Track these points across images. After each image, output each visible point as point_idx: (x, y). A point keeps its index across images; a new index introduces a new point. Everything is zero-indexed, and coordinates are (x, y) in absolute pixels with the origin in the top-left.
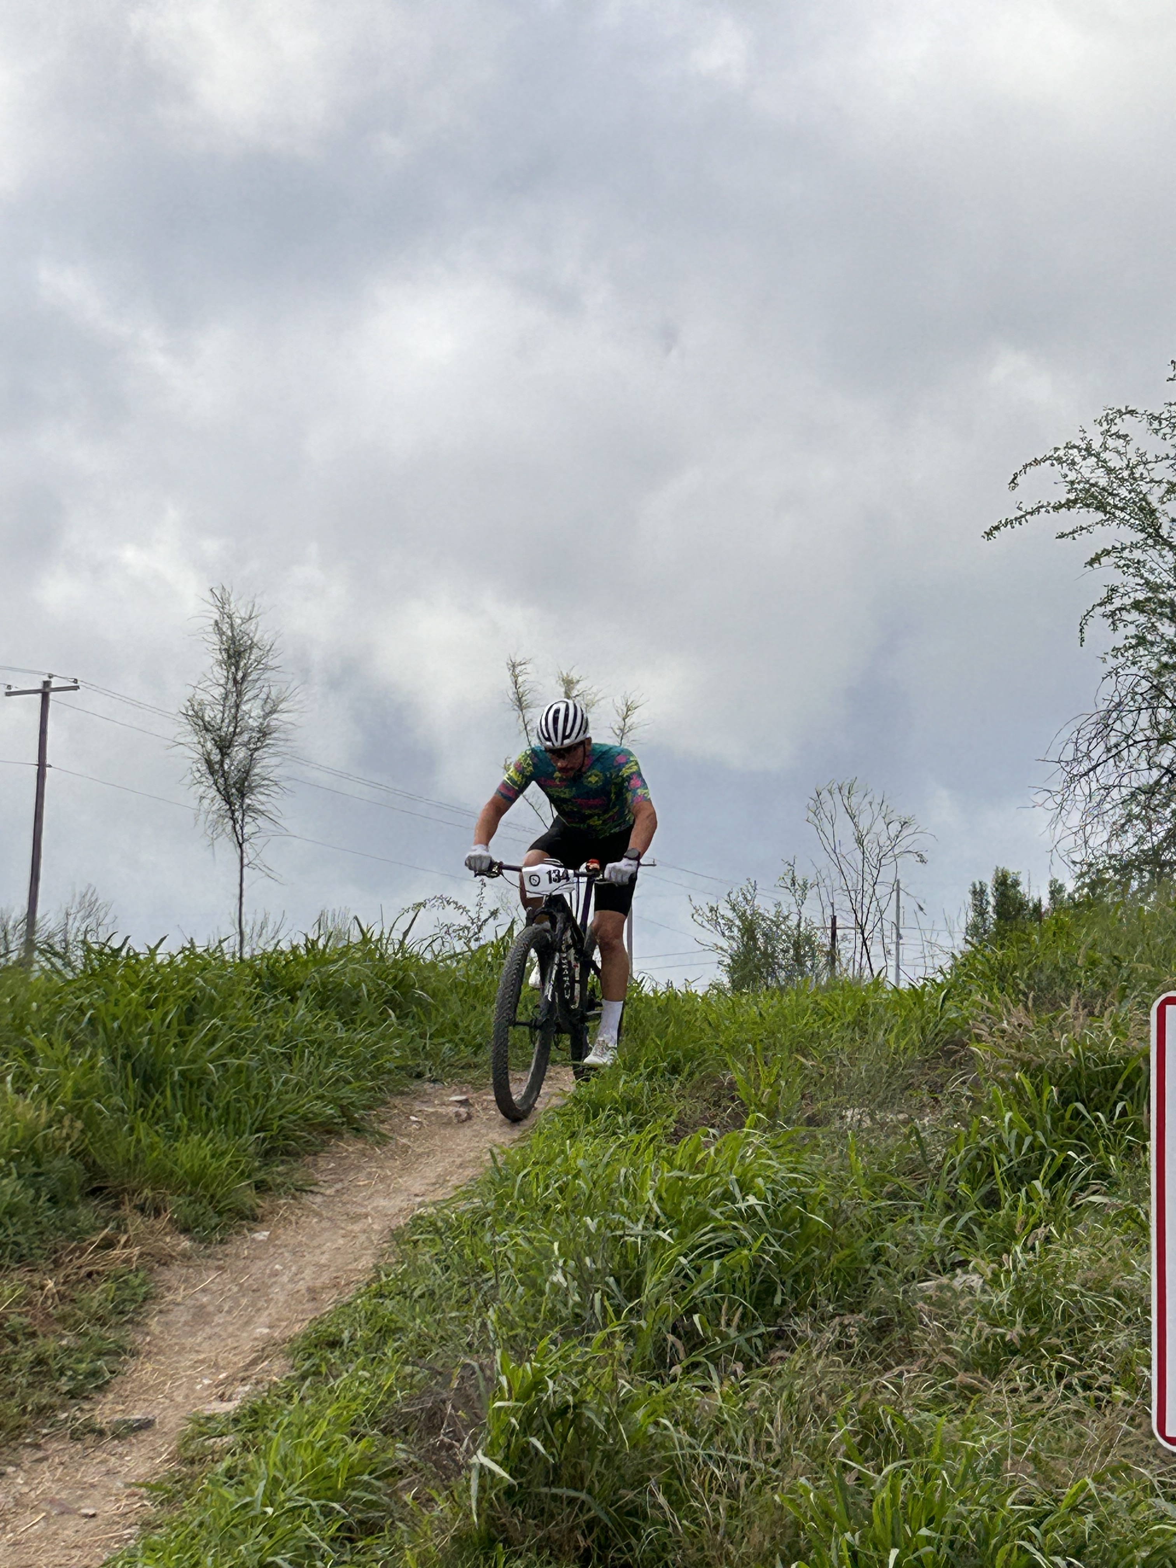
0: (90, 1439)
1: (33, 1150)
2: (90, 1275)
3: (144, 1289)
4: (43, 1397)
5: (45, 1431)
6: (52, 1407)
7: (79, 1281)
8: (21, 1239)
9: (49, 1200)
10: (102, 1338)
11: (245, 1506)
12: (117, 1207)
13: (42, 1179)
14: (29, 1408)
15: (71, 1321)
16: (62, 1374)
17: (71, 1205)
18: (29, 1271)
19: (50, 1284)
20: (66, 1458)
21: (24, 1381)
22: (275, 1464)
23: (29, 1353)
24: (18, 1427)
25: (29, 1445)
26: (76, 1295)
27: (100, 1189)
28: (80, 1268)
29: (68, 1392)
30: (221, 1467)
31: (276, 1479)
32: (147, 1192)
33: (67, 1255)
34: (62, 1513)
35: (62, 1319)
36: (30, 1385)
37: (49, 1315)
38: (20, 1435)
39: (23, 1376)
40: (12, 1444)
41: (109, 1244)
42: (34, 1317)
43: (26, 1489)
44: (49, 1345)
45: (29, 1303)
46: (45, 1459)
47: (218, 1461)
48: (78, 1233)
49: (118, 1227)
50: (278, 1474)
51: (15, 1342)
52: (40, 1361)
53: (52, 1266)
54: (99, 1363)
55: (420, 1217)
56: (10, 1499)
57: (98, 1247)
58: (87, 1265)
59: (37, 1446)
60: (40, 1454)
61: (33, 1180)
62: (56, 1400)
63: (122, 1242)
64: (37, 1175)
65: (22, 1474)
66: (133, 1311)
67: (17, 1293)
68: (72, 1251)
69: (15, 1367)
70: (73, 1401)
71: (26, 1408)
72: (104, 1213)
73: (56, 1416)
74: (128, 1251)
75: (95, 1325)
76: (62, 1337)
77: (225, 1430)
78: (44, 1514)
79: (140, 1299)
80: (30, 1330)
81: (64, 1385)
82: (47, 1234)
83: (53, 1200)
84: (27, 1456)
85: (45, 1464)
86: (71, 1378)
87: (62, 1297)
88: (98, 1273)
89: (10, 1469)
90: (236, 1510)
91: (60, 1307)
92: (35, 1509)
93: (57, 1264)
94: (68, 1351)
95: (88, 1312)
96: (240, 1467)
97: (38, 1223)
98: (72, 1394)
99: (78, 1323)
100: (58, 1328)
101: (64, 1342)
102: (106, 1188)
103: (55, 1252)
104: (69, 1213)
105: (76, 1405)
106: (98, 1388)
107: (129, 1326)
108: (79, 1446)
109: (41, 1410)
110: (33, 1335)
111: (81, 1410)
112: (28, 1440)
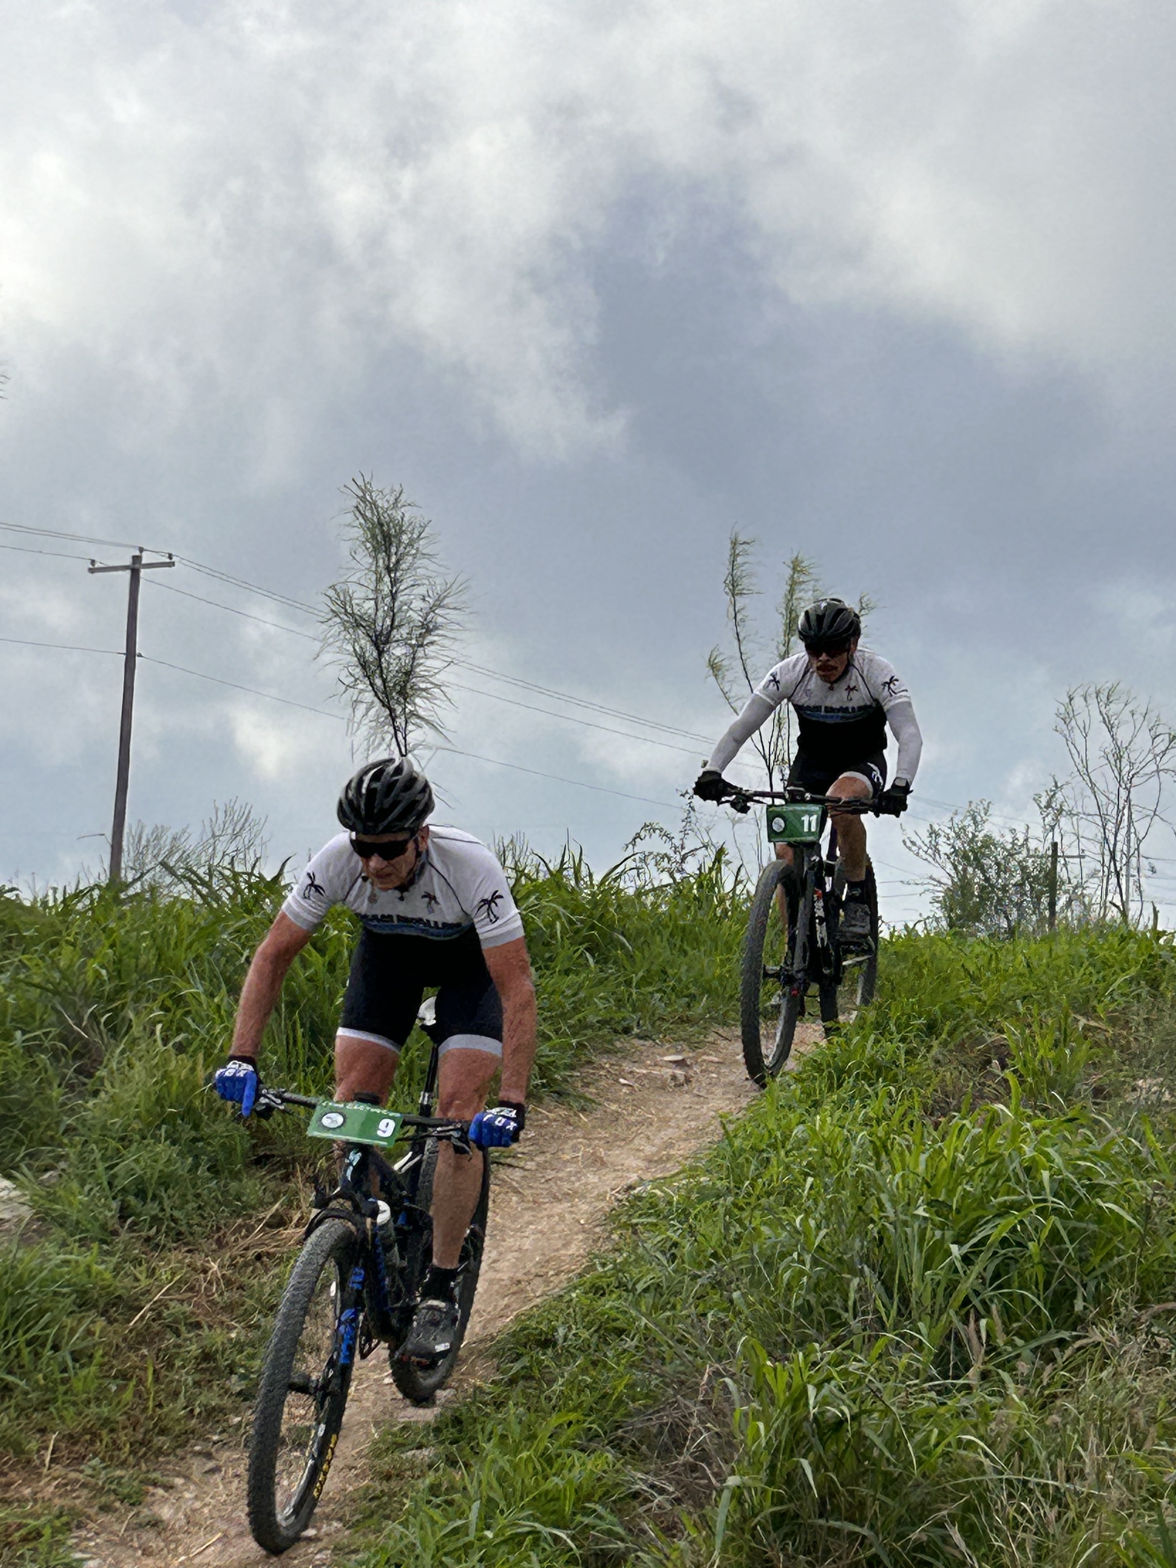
1: (190, 1109)
2: (259, 1257)
4: (211, 1398)
5: (215, 1438)
6: (221, 1410)
7: (246, 1265)
8: (178, 1214)
9: (209, 1169)
11: (455, 1531)
12: (286, 1178)
13: (201, 1144)
14: (197, 1410)
15: (239, 1311)
16: (232, 1372)
17: (236, 1176)
18: (189, 1251)
19: (215, 1266)
20: (241, 1470)
21: (190, 1380)
22: (488, 1483)
23: (194, 1347)
24: (185, 1432)
25: (199, 1453)
26: (245, 1280)
27: (267, 1157)
28: (247, 1249)
29: (240, 1393)
30: (423, 1484)
31: (490, 1500)
32: (321, 1162)
33: (233, 1233)
34: (242, 1535)
35: (229, 1308)
36: (197, 1384)
37: (214, 1303)
38: (187, 1441)
39: (187, 1373)
40: (179, 1452)
41: (279, 1222)
42: (197, 1305)
43: (198, 1505)
44: (216, 1338)
45: (191, 1289)
46: (218, 1469)
47: (419, 1477)
48: (244, 1208)
49: (289, 1205)
50: (491, 1495)
51: (178, 1334)
52: (207, 1356)
53: (214, 1246)
55: (639, 1198)
56: (181, 1515)
57: (268, 1225)
58: (256, 1246)
59: (209, 1456)
60: (211, 1465)
61: (192, 1147)
62: (226, 1402)
63: (296, 1219)
64: (195, 1140)
65: (192, 1487)
67: (176, 1277)
68: (239, 1228)
69: (178, 1363)
71: (192, 1411)
72: (272, 1185)
73: (227, 1421)
74: (301, 1230)
75: (266, 1316)
76: (230, 1329)
77: (424, 1441)
78: (219, 1535)
80: (193, 1320)
81: (235, 1384)
82: (208, 1209)
83: (214, 1170)
84: (197, 1466)
85: (217, 1477)
86: (243, 1377)
87: (229, 1283)
88: (268, 1254)
89: (179, 1481)
90: (445, 1536)
91: (226, 1294)
92: (210, 1530)
93: (220, 1243)
94: (238, 1345)
95: (259, 1300)
96: (445, 1485)
97: (198, 1196)
99: (248, 1313)
100: (226, 1318)
101: (233, 1335)
102: (273, 1156)
103: (219, 1229)
104: (234, 1185)
109: (212, 1414)
110: (198, 1325)
112: (197, 1448)
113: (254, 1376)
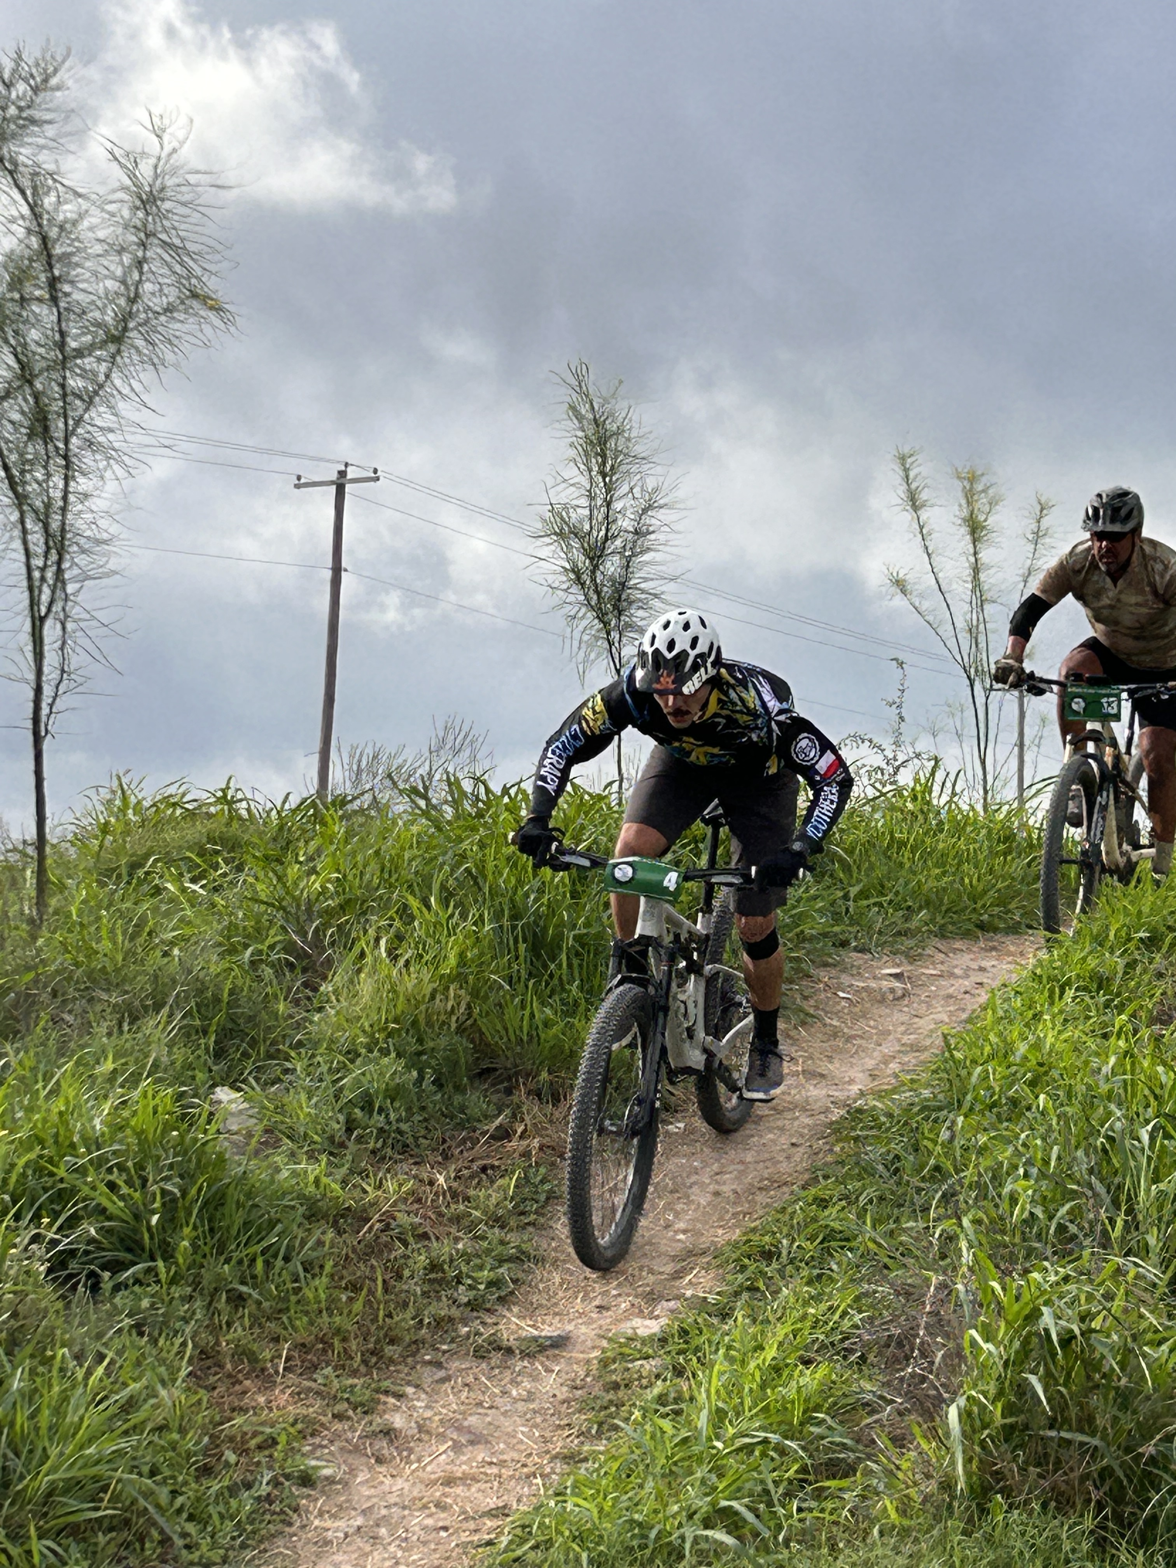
0: (496, 1358)
1: (415, 1023)
2: (484, 1169)
3: (547, 1187)
4: (442, 1308)
5: (445, 1347)
6: (451, 1319)
7: (472, 1177)
8: (404, 1127)
9: (433, 1082)
10: (502, 1242)
11: (685, 1440)
12: (509, 1092)
13: (425, 1057)
14: (427, 1321)
15: (466, 1222)
16: (459, 1282)
17: (459, 1089)
18: (415, 1163)
19: (441, 1180)
20: (471, 1379)
21: (418, 1289)
22: (718, 1392)
23: (422, 1258)
24: (415, 1342)
25: (430, 1363)
26: (471, 1192)
27: (489, 1071)
28: (472, 1161)
29: (469, 1303)
30: (650, 1394)
31: (719, 1410)
32: (544, 1075)
33: (458, 1146)
34: (472, 1443)
35: (457, 1219)
36: (424, 1293)
37: (441, 1215)
38: (418, 1350)
39: (416, 1284)
40: (410, 1360)
41: (504, 1134)
42: (425, 1217)
43: (428, 1414)
44: (443, 1249)
45: (419, 1200)
46: (448, 1379)
47: (646, 1387)
48: (468, 1121)
49: (514, 1116)
50: (720, 1404)
51: (406, 1244)
52: (434, 1266)
53: (440, 1159)
54: (501, 1270)
55: (860, 1111)
56: (413, 1424)
57: (492, 1137)
58: (481, 1158)
59: (439, 1365)
60: (442, 1374)
61: (415, 1060)
62: (455, 1312)
63: (519, 1131)
64: (419, 1054)
65: (423, 1396)
66: (536, 1212)
67: (404, 1189)
68: (464, 1141)
69: (407, 1273)
70: (475, 1314)
71: (421, 1321)
72: (495, 1098)
73: (456, 1330)
74: (526, 1143)
75: (493, 1227)
76: (457, 1240)
77: (651, 1352)
78: (450, 1443)
79: (543, 1197)
80: (421, 1231)
81: (463, 1295)
82: (432, 1122)
83: (438, 1083)
84: (428, 1375)
85: (447, 1386)
86: (471, 1287)
87: (455, 1195)
88: (493, 1167)
89: (410, 1390)
90: (676, 1445)
91: (453, 1206)
92: (441, 1437)
93: (447, 1157)
94: (466, 1257)
95: (485, 1213)
96: (672, 1395)
97: (423, 1108)
98: (474, 1305)
99: (474, 1225)
100: (453, 1230)
101: (460, 1246)
102: (495, 1069)
103: (444, 1141)
104: (458, 1099)
105: (477, 1318)
106: (501, 1300)
107: (531, 1229)
108: (484, 1365)
109: (441, 1324)
110: (425, 1236)
111: (483, 1323)
112: (427, 1357)
113: (482, 1287)
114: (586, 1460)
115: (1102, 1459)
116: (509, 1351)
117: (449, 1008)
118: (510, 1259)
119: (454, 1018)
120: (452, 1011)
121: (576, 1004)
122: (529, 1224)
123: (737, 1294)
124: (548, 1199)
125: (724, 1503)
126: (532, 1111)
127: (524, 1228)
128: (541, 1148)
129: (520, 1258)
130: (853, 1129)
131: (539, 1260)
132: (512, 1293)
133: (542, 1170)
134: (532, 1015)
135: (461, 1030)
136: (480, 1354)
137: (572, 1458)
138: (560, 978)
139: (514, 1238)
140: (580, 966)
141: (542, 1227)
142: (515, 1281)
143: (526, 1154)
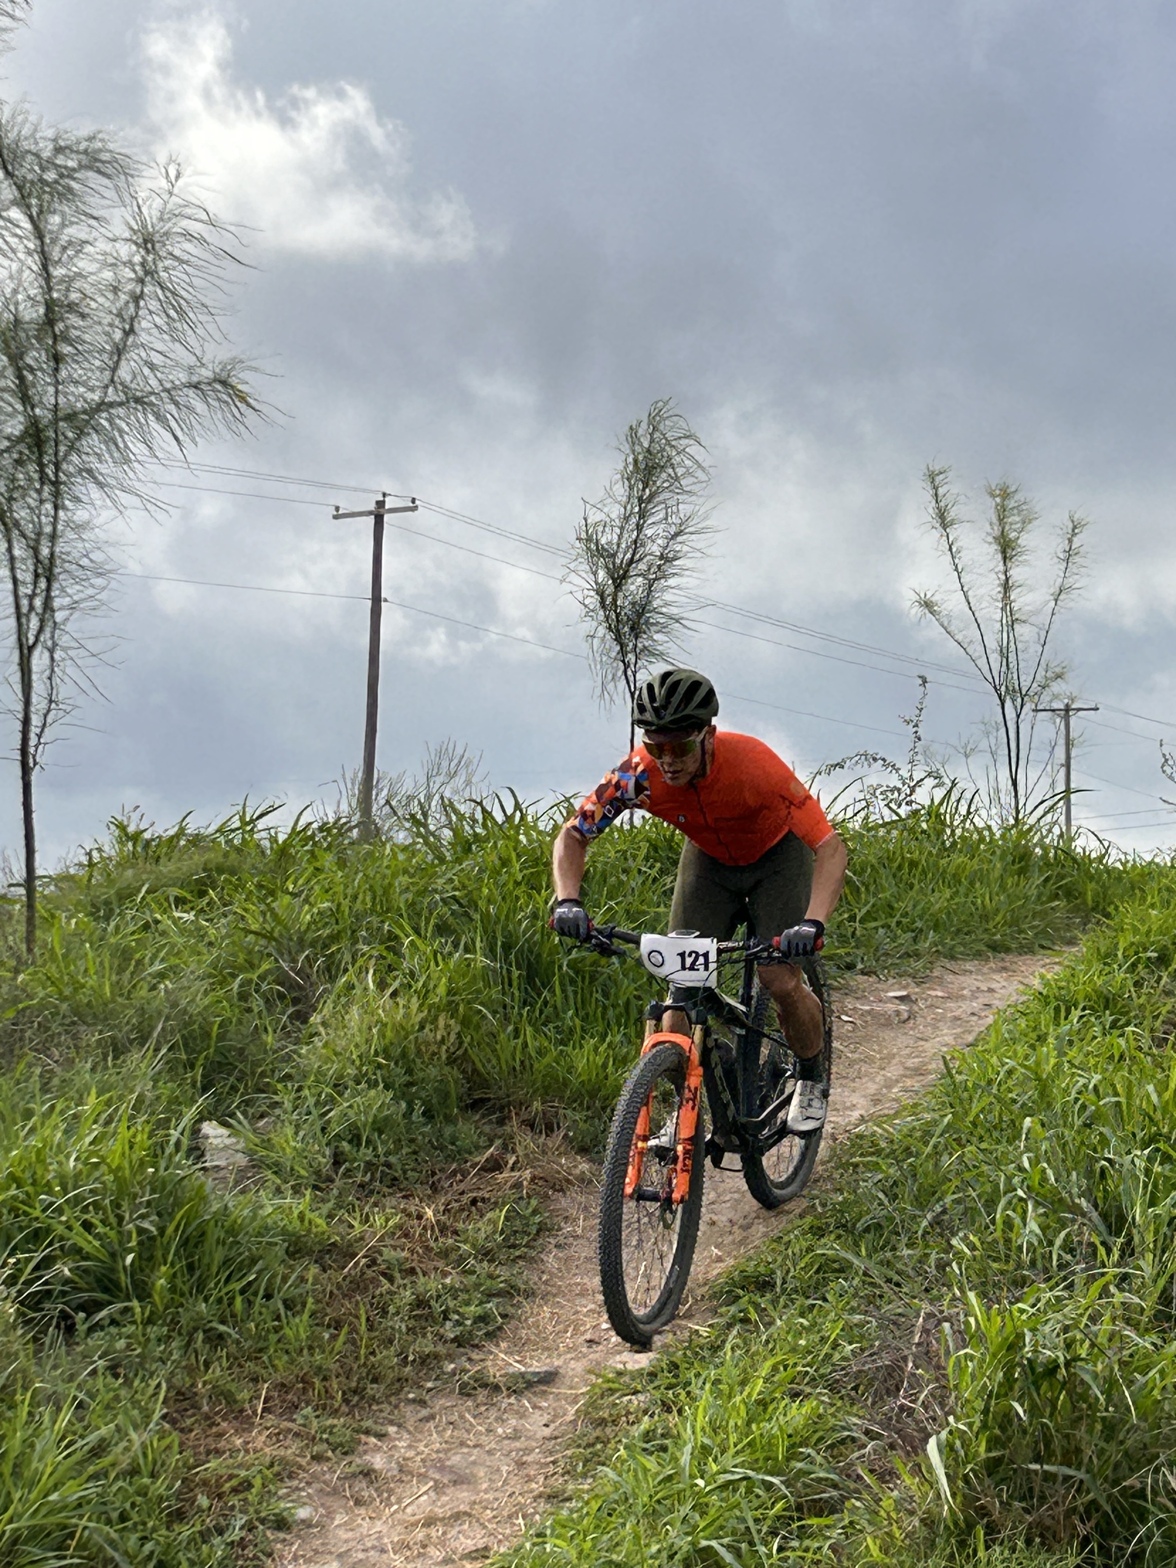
0: (482, 1395)
1: (404, 1054)
2: (474, 1202)
3: (537, 1219)
4: (426, 1345)
5: (430, 1385)
6: (436, 1356)
7: (462, 1210)
8: (392, 1159)
9: (424, 1114)
10: (491, 1276)
11: (669, 1478)
12: (501, 1122)
13: (414, 1089)
14: (411, 1358)
15: (454, 1256)
16: (446, 1318)
17: (449, 1119)
18: (404, 1197)
19: (429, 1213)
20: (455, 1417)
21: (404, 1327)
22: (703, 1429)
23: (408, 1293)
24: (399, 1380)
25: (414, 1401)
26: (460, 1226)
27: (483, 1101)
28: (462, 1193)
29: (453, 1340)
30: (637, 1431)
31: (704, 1447)
32: (537, 1105)
33: (448, 1178)
34: (455, 1483)
35: (444, 1254)
36: (409, 1329)
37: (428, 1249)
38: (402, 1388)
39: (402, 1320)
40: (393, 1399)
41: (495, 1165)
42: (412, 1251)
43: (411, 1454)
44: (430, 1285)
45: (406, 1235)
46: (432, 1417)
47: (633, 1423)
48: (459, 1152)
49: (505, 1147)
50: (707, 1441)
51: (391, 1280)
52: (420, 1302)
53: (429, 1192)
54: (489, 1306)
55: (860, 1136)
56: (394, 1465)
57: (482, 1169)
58: (471, 1191)
59: (422, 1403)
60: (425, 1412)
61: (404, 1093)
62: (441, 1349)
63: (511, 1162)
64: (410, 1084)
65: (406, 1436)
66: (526, 1245)
67: (391, 1223)
68: (454, 1173)
69: (392, 1309)
70: (461, 1350)
71: (406, 1357)
72: (487, 1129)
73: (441, 1368)
74: (517, 1174)
75: (482, 1261)
76: (445, 1274)
77: (639, 1387)
78: (431, 1483)
79: (534, 1230)
80: (408, 1266)
81: (450, 1331)
82: (423, 1154)
83: (428, 1114)
84: (411, 1414)
85: (431, 1424)
86: (458, 1323)
87: (443, 1229)
88: (483, 1200)
89: (392, 1429)
90: (659, 1483)
91: (441, 1240)
92: (423, 1478)
93: (435, 1189)
94: (453, 1291)
95: (474, 1246)
96: (659, 1431)
97: (412, 1141)
98: (459, 1341)
99: (462, 1259)
100: (440, 1264)
101: (448, 1281)
102: (489, 1099)
103: (434, 1174)
104: (448, 1131)
105: (464, 1354)
106: (490, 1335)
107: (521, 1263)
108: (469, 1403)
109: (424, 1360)
110: (412, 1271)
111: (470, 1359)
112: (411, 1396)
113: (468, 1322)
114: (569, 1499)
115: (1088, 1492)
116: (496, 1388)
117: (439, 1037)
118: (499, 1294)
119: (444, 1048)
120: (443, 1041)
121: (571, 1031)
122: (519, 1257)
123: (730, 1326)
124: (538, 1232)
125: (704, 1543)
126: (526, 1142)
127: (513, 1260)
128: (533, 1179)
129: (509, 1292)
130: (853, 1155)
131: (530, 1294)
132: (500, 1328)
133: (534, 1202)
134: (525, 1045)
135: (451, 1061)
136: (466, 1392)
137: (555, 1497)
138: (555, 1007)
139: (503, 1272)
140: (575, 993)
141: (532, 1260)
142: (503, 1316)
143: (517, 1185)
